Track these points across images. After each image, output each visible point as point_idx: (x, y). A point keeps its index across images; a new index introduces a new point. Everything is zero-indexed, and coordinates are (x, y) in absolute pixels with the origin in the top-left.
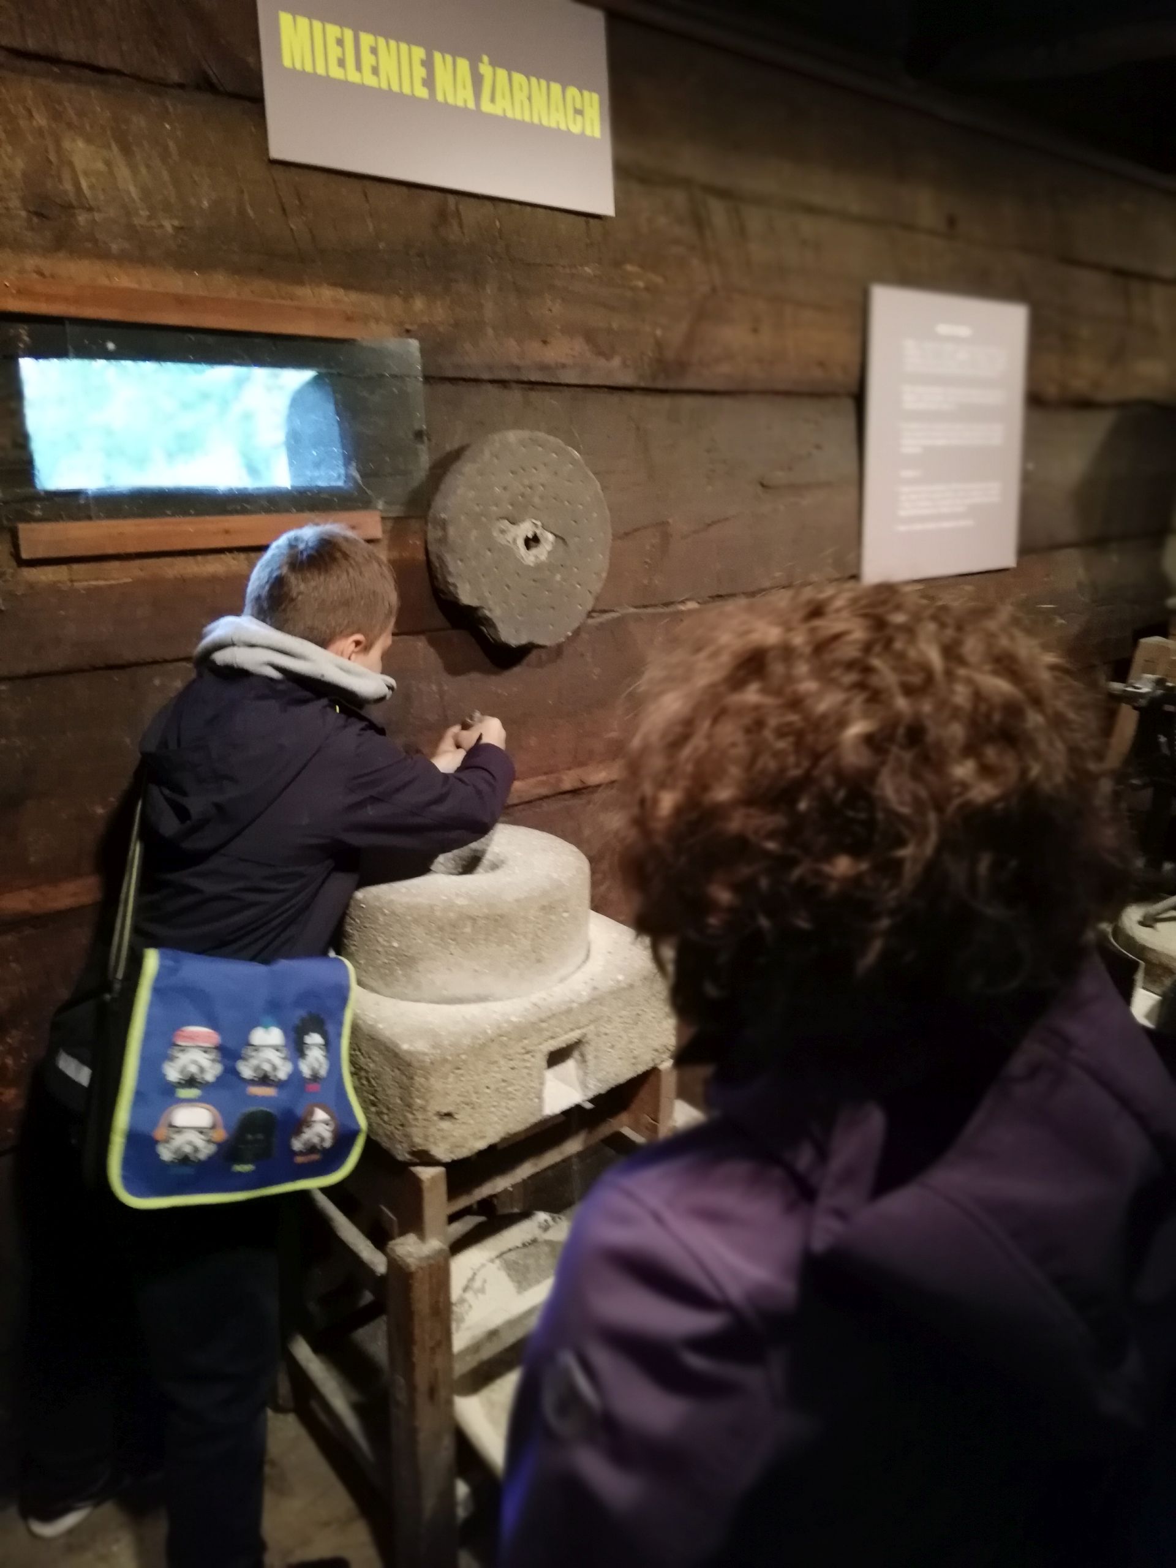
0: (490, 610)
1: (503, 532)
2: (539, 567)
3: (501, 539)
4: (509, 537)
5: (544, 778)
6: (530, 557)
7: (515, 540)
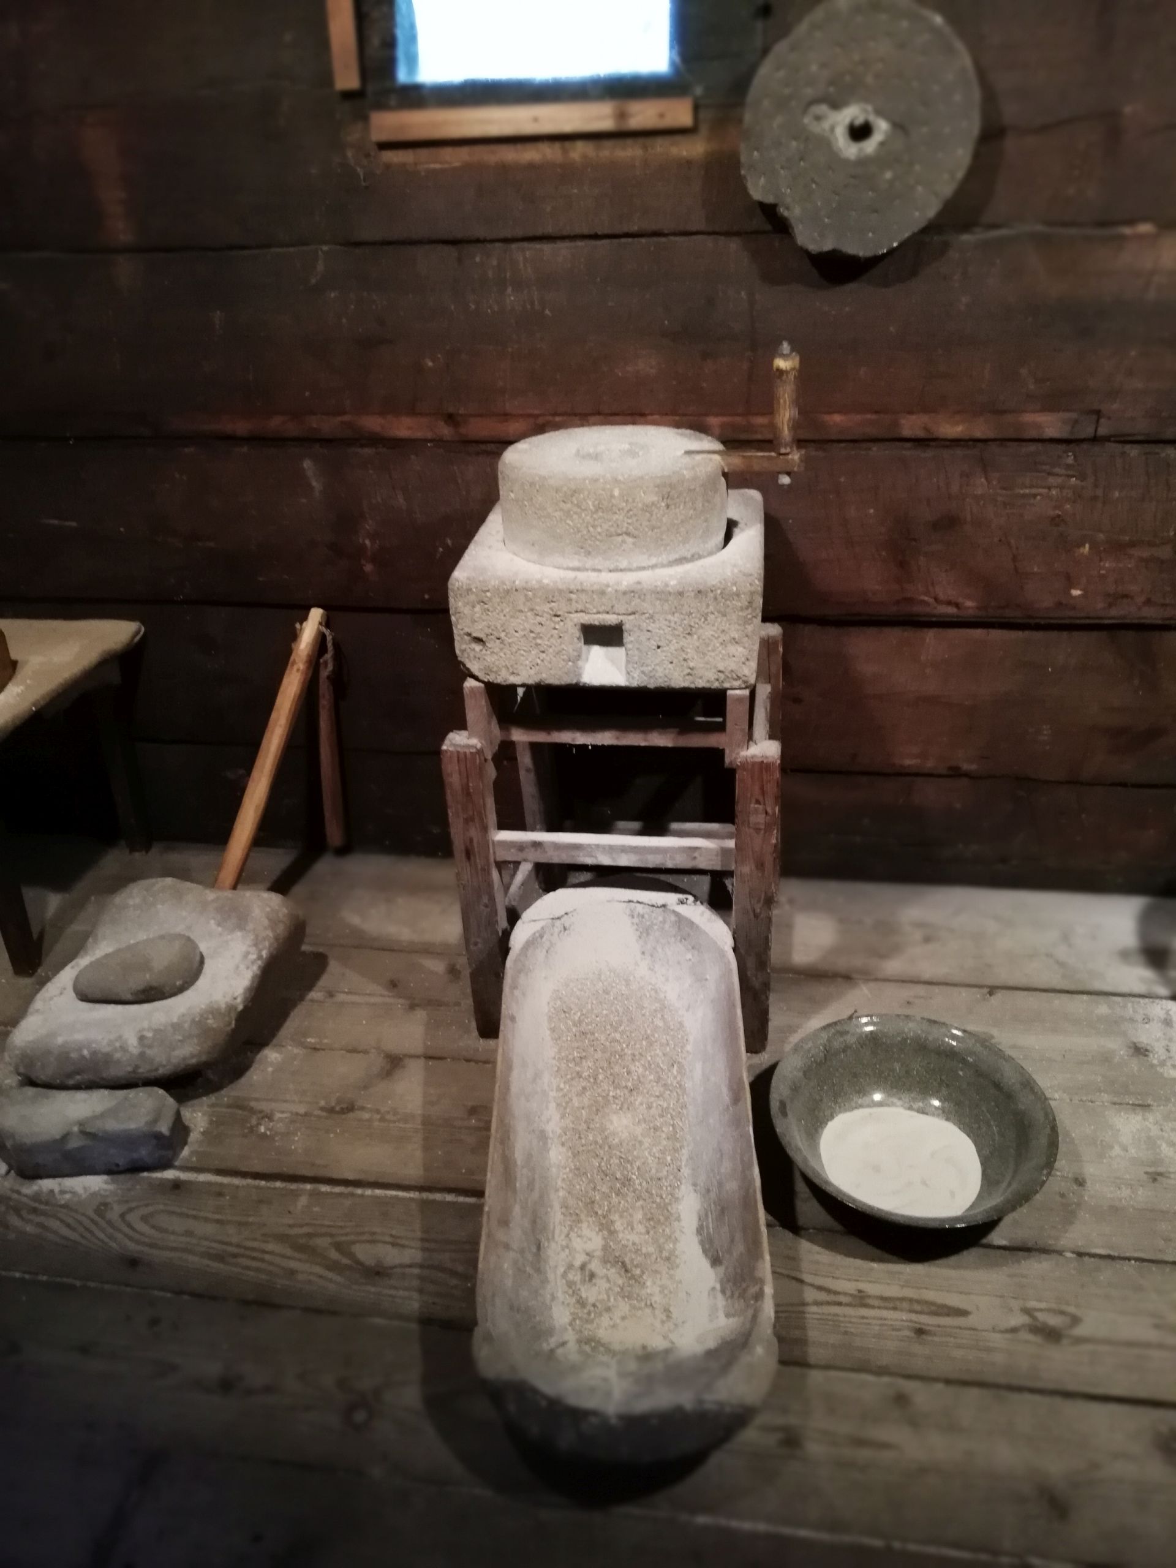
0: (788, 208)
1: (818, 118)
2: (863, 162)
3: (816, 128)
4: (826, 125)
5: (874, 417)
6: (850, 150)
7: (832, 129)
